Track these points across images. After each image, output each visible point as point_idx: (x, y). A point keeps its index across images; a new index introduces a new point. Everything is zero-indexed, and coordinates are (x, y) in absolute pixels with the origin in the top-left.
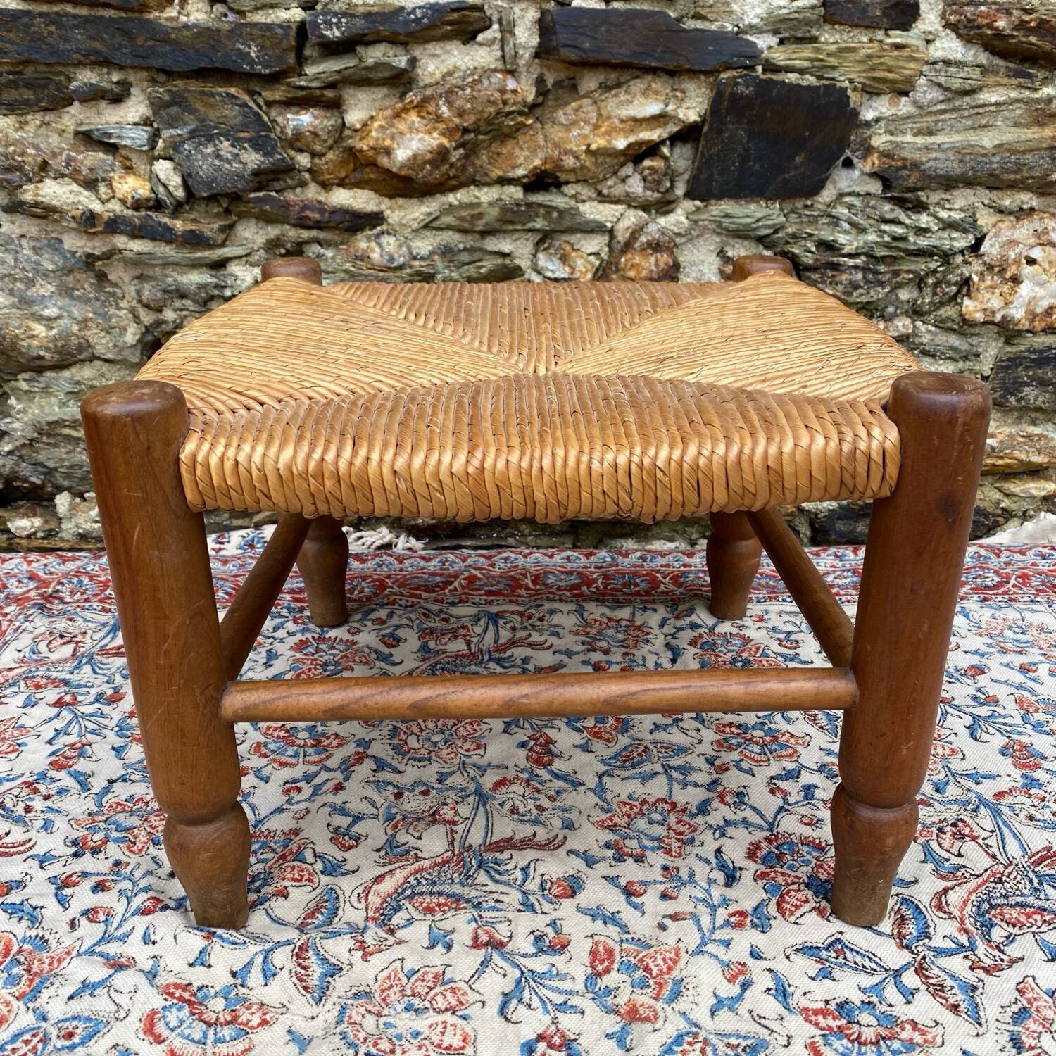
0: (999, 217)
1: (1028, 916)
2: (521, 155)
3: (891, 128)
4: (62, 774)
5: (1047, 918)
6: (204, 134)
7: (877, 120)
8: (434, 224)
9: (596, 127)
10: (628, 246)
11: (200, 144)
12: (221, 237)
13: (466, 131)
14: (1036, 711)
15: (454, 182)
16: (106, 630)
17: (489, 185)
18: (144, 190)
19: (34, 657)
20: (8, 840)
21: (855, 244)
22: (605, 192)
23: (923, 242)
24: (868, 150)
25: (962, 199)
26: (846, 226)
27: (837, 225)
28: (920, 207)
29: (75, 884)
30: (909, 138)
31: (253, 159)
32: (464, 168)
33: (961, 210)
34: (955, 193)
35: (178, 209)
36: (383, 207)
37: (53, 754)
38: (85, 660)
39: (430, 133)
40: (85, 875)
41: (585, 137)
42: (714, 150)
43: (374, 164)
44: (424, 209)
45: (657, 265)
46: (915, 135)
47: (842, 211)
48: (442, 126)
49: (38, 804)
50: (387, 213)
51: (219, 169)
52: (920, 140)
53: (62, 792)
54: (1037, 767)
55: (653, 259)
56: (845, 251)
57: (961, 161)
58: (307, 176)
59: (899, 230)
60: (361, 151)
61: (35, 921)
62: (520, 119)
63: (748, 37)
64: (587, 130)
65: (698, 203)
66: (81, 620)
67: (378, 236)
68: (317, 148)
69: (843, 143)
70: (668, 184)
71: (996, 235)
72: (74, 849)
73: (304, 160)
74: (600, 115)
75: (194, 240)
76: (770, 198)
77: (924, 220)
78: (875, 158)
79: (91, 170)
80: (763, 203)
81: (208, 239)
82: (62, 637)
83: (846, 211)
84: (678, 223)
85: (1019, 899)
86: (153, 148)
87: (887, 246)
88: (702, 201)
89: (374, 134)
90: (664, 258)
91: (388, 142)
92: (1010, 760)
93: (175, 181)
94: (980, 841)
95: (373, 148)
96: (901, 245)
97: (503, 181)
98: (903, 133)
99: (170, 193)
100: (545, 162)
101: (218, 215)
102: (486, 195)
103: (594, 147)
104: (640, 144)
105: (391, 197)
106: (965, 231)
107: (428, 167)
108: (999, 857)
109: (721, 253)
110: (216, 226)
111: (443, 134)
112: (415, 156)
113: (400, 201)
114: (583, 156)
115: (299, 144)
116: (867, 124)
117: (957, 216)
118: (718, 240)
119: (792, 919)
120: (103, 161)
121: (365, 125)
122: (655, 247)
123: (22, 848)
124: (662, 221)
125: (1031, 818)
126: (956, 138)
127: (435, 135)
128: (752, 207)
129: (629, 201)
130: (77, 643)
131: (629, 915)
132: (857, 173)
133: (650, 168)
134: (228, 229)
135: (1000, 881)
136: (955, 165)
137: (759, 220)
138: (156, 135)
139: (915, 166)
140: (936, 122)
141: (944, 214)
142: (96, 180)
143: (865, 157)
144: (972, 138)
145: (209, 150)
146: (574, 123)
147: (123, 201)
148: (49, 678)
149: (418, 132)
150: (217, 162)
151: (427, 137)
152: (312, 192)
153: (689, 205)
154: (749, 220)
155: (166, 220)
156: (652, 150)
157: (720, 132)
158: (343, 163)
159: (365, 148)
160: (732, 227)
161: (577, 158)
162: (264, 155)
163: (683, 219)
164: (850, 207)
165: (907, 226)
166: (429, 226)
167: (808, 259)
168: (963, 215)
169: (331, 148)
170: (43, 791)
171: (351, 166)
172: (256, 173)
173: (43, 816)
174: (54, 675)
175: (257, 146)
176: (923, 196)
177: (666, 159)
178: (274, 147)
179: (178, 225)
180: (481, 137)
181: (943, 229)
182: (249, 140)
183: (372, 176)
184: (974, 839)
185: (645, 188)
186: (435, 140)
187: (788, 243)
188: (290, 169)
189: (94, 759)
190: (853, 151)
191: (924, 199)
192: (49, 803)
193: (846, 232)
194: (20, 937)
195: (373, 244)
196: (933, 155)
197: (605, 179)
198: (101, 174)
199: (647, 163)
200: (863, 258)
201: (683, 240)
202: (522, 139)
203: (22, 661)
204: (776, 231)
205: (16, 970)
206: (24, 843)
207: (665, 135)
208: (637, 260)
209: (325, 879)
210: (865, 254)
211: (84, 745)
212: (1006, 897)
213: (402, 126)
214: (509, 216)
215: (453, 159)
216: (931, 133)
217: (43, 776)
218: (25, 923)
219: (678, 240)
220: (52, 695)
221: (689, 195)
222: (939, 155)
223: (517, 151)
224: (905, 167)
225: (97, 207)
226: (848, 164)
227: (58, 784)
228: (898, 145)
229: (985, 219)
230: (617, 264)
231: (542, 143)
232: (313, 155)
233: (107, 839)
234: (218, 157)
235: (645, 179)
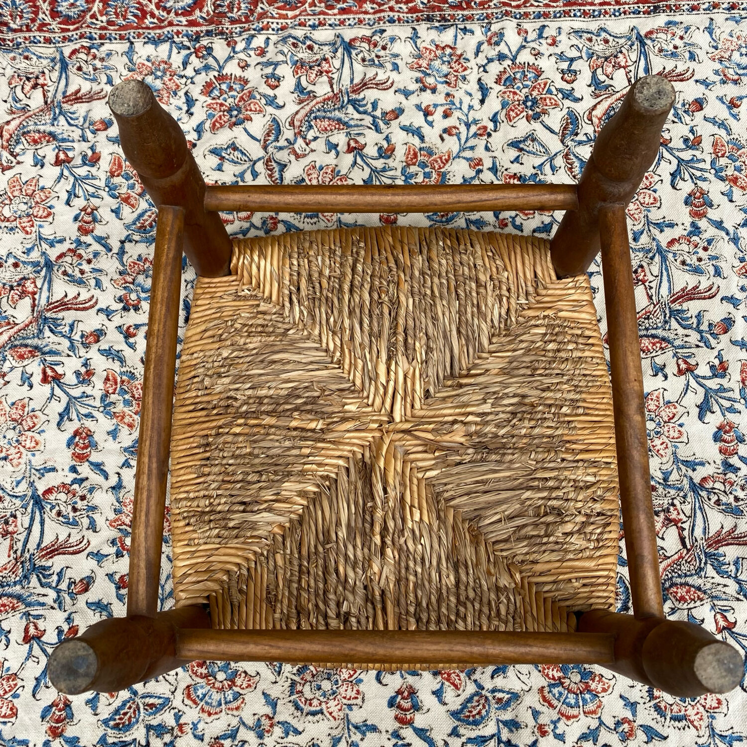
1: (654, 344)
4: (88, 239)
5: (663, 346)
14: (723, 156)
16: (58, 67)
19: (18, 105)
20: (81, 298)
29: (134, 335)
37: (76, 219)
38: (57, 111)
40: (137, 326)
49: (86, 267)
53: (96, 254)
54: (703, 215)
61: (122, 361)
66: (35, 58)
72: (122, 305)
82: (28, 79)
85: (653, 332)
92: (689, 209)
94: (647, 284)
108: (654, 298)
123: (91, 303)
125: (684, 263)
130: (43, 86)
135: (648, 318)
148: (39, 132)
170: (85, 257)
173: (93, 275)
174: (42, 128)
184: (644, 282)
189: (104, 222)
192: (92, 266)
194: (118, 372)
203: (13, 113)
205: (127, 397)
206: (90, 300)
211: (93, 210)
212: (647, 329)
217: (79, 243)
218: (118, 363)
220: (49, 152)
227: (91, 249)
233: (139, 299)
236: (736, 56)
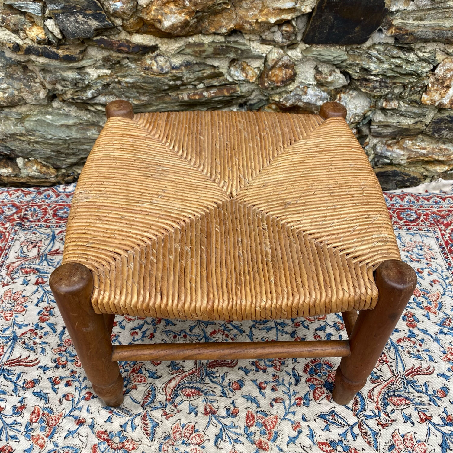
0: (446, 56)
1: (401, 401)
2: (224, 22)
3: (403, 16)
4: (44, 325)
5: (407, 402)
6: (69, 12)
7: (397, 11)
8: (182, 52)
9: (261, 11)
10: (273, 67)
11: (67, 16)
12: (81, 56)
13: (197, 12)
14: (419, 296)
15: (192, 33)
16: (50, 239)
17: (208, 35)
18: (42, 36)
19: (22, 255)
20: (29, 359)
21: (378, 70)
22: (264, 37)
23: (409, 68)
24: (390, 26)
25: (430, 47)
26: (375, 59)
27: (371, 58)
28: (411, 50)
29: (59, 383)
30: (411, 21)
31: (94, 24)
32: (196, 27)
33: (429, 52)
34: (428, 44)
35: (60, 44)
36: (157, 43)
37: (39, 313)
38: (44, 258)
39: (180, 13)
40: (62, 378)
41: (255, 15)
42: (317, 24)
43: (153, 26)
44: (178, 45)
45: (286, 75)
46: (414, 20)
47: (374, 53)
48: (186, 11)
49: (38, 340)
50: (160, 45)
51: (78, 28)
52: (416, 22)
53: (46, 334)
54: (415, 326)
55: (284, 72)
56: (373, 73)
57: (433, 32)
58: (120, 28)
59: (399, 61)
60: (147, 20)
61: (47, 400)
62: (224, 6)
64: (257, 12)
65: (307, 46)
66: (38, 234)
67: (155, 57)
68: (125, 17)
69: (379, 23)
70: (294, 38)
71: (443, 65)
72: (55, 364)
73: (118, 22)
74: (263, 6)
75: (68, 59)
76: (343, 44)
77: (412, 56)
78: (393, 30)
79: (15, 25)
80: (337, 47)
81: (75, 58)
82: (32, 243)
83: (376, 52)
84: (297, 56)
85: (399, 393)
86: (44, 13)
87: (392, 70)
88: (309, 44)
89: (153, 13)
90: (290, 71)
91: (160, 17)
92: (405, 323)
93: (57, 32)
94: (389, 364)
95: (153, 19)
96: (398, 70)
97: (215, 34)
98: (408, 19)
99: (55, 36)
100: (235, 26)
101: (78, 44)
102: (207, 40)
103: (259, 21)
104: (282, 20)
105: (161, 38)
106: (429, 63)
107: (179, 28)
108: (394, 372)
109: (316, 68)
110: (78, 51)
111: (186, 14)
112: (173, 25)
113: (166, 40)
114: (254, 25)
115: (116, 15)
116: (392, 13)
117: (427, 55)
118: (315, 63)
119: (318, 401)
120: (20, 19)
121: (148, 5)
122: (286, 66)
123: (35, 362)
124: (290, 53)
125: (409, 352)
126: (433, 22)
127: (183, 15)
128: (333, 49)
129: (275, 44)
130: (39, 246)
131: (260, 398)
132: (383, 36)
133: (286, 31)
134: (83, 52)
135: (393, 384)
136: (430, 34)
137: (335, 58)
138: (45, 7)
139: (411, 34)
140: (425, 15)
141: (421, 54)
142: (18, 30)
143: (388, 29)
144: (441, 22)
145: (72, 19)
146: (251, 8)
147: (32, 40)
148: (30, 268)
149: (174, 13)
150: (76, 25)
151: (179, 16)
152: (124, 36)
153: (302, 46)
154: (330, 58)
155: (54, 50)
156: (288, 22)
157: (320, 16)
158: (137, 23)
159: (149, 19)
160: (322, 60)
161: (251, 25)
162: (99, 22)
163: (300, 55)
164: (378, 51)
165: (403, 59)
166: (180, 52)
167: (355, 76)
168: (430, 55)
169: (132, 16)
170: (39, 334)
171: (142, 24)
172: (96, 30)
173: (41, 346)
174: (32, 266)
175: (96, 17)
176: (413, 46)
177: (294, 27)
178: (104, 19)
179: (60, 52)
180: (205, 14)
181: (420, 61)
182: (92, 15)
183: (152, 30)
184: (387, 362)
185: (283, 38)
186: (182, 17)
187: (347, 67)
188: (113, 28)
189: (56, 316)
190: (384, 26)
191: (413, 47)
192: (42, 340)
193: (374, 62)
194: (42, 407)
195: (153, 61)
196: (421, 29)
197: (264, 31)
198: (20, 27)
199: (284, 28)
200: (381, 77)
201: (299, 63)
202: (225, 14)
203: (18, 258)
204: (342, 62)
205: (44, 424)
206: (35, 361)
207: (294, 16)
208: (277, 72)
209: (150, 380)
210: (382, 75)
211: (51, 309)
212: (394, 391)
213: (167, 10)
214: (218, 52)
215: (191, 24)
216: (421, 19)
217: (37, 326)
218: (43, 401)
219: (296, 63)
220: (33, 278)
221: (304, 41)
222: (423, 29)
223: (222, 20)
224: (406, 34)
225: (20, 42)
226: (380, 31)
227: (44, 330)
228: (405, 24)
229: (440, 57)
230: (267, 75)
231: (235, 17)
232: (123, 19)
233: (67, 361)
234: (77, 22)
235: (283, 34)
236: (415, 250)
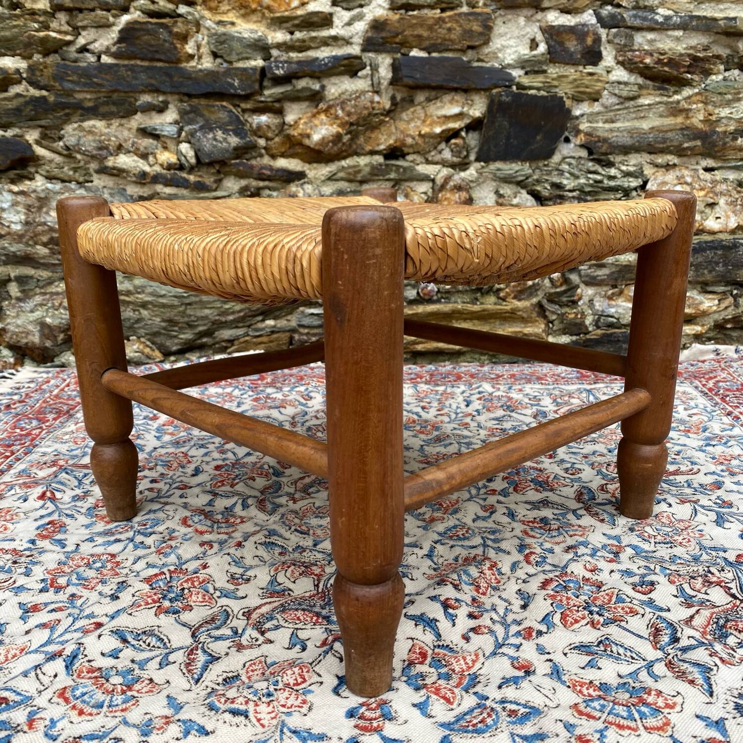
0: (656, 169)
2: (382, 138)
3: (590, 119)
6: (208, 127)
7: (582, 115)
8: (334, 177)
9: (424, 121)
10: (443, 187)
11: (206, 132)
12: (214, 186)
13: (352, 124)
15: (345, 154)
17: (364, 155)
18: (173, 159)
21: (573, 184)
22: (430, 159)
23: (612, 183)
24: (578, 132)
25: (633, 161)
26: (567, 175)
27: (562, 175)
28: (610, 164)
29: (142, 480)
30: (600, 125)
31: (234, 141)
32: (350, 146)
33: (634, 165)
34: (630, 156)
35: (191, 170)
36: (305, 168)
39: (332, 125)
40: (145, 477)
41: (418, 127)
42: (491, 133)
43: (301, 144)
44: (328, 169)
45: (460, 198)
46: (604, 123)
47: (565, 167)
48: (338, 122)
50: (307, 172)
51: (215, 146)
52: (607, 126)
55: (457, 195)
56: (567, 188)
57: (631, 137)
58: (263, 151)
59: (599, 177)
60: (294, 136)
62: (382, 118)
63: (508, 71)
64: (419, 123)
65: (482, 164)
67: (302, 184)
68: (270, 135)
69: (563, 128)
70: (465, 153)
71: (655, 179)
73: (262, 142)
74: (426, 115)
75: (200, 187)
76: (524, 160)
77: (613, 172)
78: (582, 136)
79: (145, 148)
80: (519, 163)
81: (208, 186)
83: (567, 167)
84: (471, 175)
86: (179, 136)
87: (591, 186)
88: (485, 162)
89: (301, 126)
90: (464, 195)
91: (308, 131)
93: (191, 154)
95: (300, 135)
96: (600, 185)
97: (372, 153)
98: (597, 122)
99: (187, 161)
100: (396, 142)
101: (213, 174)
102: (363, 161)
103: (423, 132)
104: (449, 130)
105: (310, 163)
106: (636, 177)
107: (331, 144)
109: (497, 192)
110: (212, 180)
111: (339, 126)
112: (323, 138)
113: (315, 165)
114: (417, 138)
115: (260, 133)
116: (577, 118)
117: (632, 169)
118: (494, 184)
119: (521, 492)
120: (152, 144)
121: (296, 122)
122: (458, 188)
124: (462, 174)
126: (627, 124)
127: (335, 126)
128: (514, 165)
129: (444, 163)
132: (572, 145)
133: (455, 144)
134: (219, 181)
136: (628, 139)
137: (517, 172)
138: (181, 130)
139: (605, 140)
140: (615, 115)
141: (624, 168)
142: (148, 154)
143: (576, 136)
144: (636, 124)
145: (211, 136)
146: (412, 120)
147: (162, 165)
149: (325, 124)
150: (214, 143)
151: (330, 128)
152: (266, 160)
153: (478, 165)
154: (511, 172)
155: (185, 175)
156: (456, 134)
157: (493, 122)
158: (283, 143)
159: (296, 134)
160: (502, 176)
161: (414, 138)
162: (241, 138)
163: (474, 172)
164: (570, 164)
165: (603, 175)
166: (331, 178)
167: (546, 193)
168: (635, 168)
169: (277, 135)
171: (288, 146)
172: (236, 149)
175: (236, 134)
176: (611, 158)
177: (463, 138)
178: (246, 135)
179: (192, 178)
180: (360, 128)
181: (624, 177)
182: (232, 130)
183: (300, 151)
185: (453, 156)
186: (335, 129)
187: (534, 185)
188: (254, 147)
190: (570, 133)
191: (612, 159)
193: (568, 179)
195: (299, 189)
196: (615, 134)
197: (430, 151)
198: (150, 150)
199: (453, 141)
200: (578, 192)
201: (474, 185)
202: (383, 129)
204: (527, 178)
207: (463, 125)
208: (448, 195)
209: (274, 478)
210: (579, 190)
213: (316, 122)
214: (376, 171)
215: (345, 140)
216: (613, 122)
219: (472, 185)
221: (478, 160)
222: (618, 134)
223: (380, 136)
224: (599, 141)
225: (147, 169)
226: (567, 140)
228: (595, 129)
229: (648, 171)
230: (437, 198)
231: (394, 130)
232: (268, 139)
234: (215, 139)
235: (452, 151)
